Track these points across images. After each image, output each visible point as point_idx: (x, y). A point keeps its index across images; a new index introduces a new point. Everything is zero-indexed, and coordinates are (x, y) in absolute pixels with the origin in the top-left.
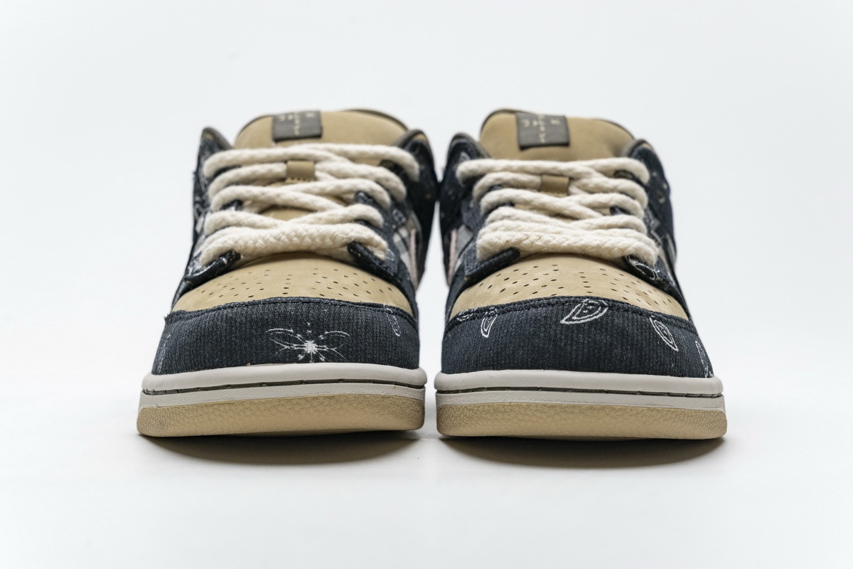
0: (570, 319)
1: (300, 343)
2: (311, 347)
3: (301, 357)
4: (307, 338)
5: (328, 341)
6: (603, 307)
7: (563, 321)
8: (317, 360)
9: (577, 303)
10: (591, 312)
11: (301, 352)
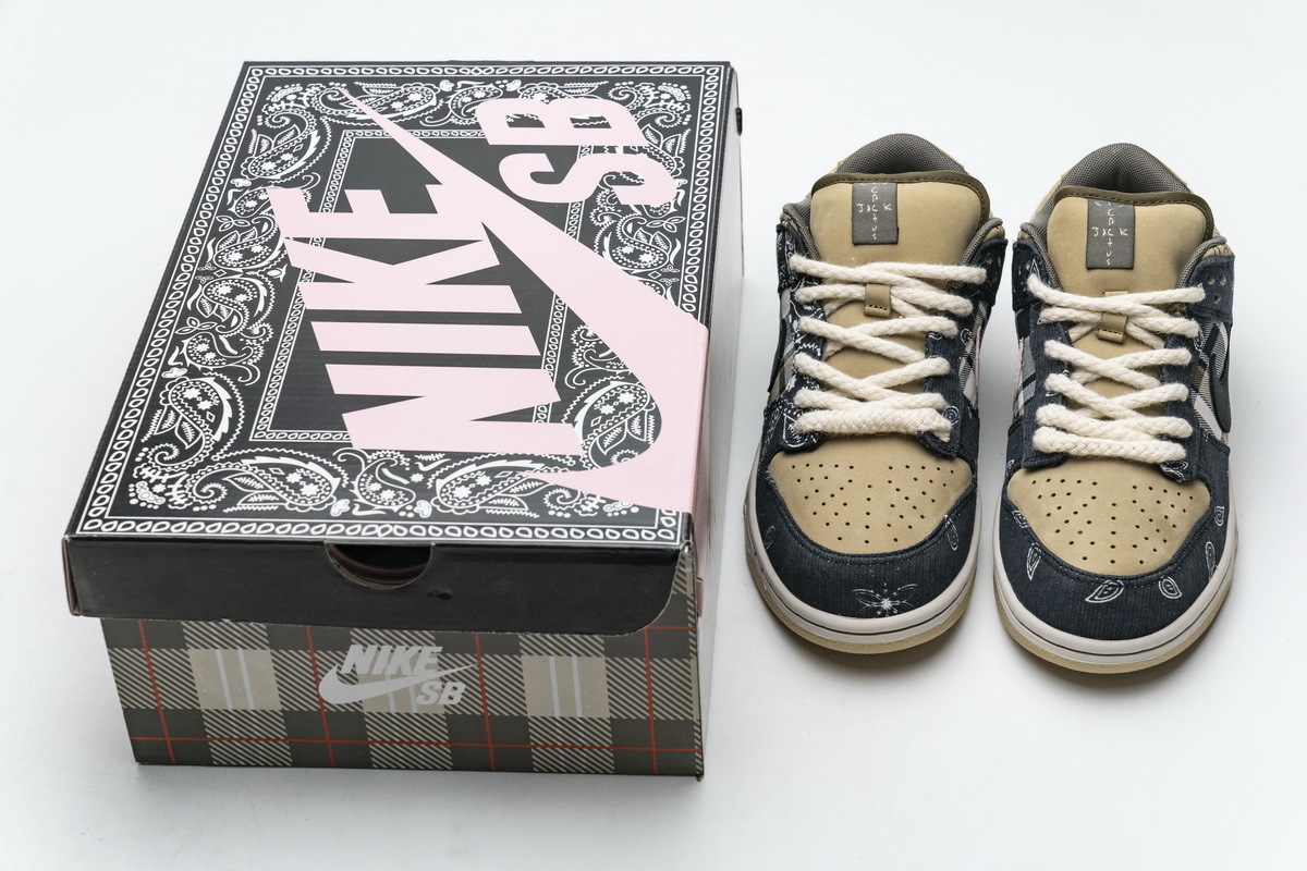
0: (1092, 599)
1: (879, 601)
2: (887, 604)
3: (879, 613)
4: (884, 596)
5: (899, 597)
6: (1120, 586)
7: (1087, 600)
8: (891, 614)
9: (1099, 583)
10: (1110, 593)
11: (879, 609)
